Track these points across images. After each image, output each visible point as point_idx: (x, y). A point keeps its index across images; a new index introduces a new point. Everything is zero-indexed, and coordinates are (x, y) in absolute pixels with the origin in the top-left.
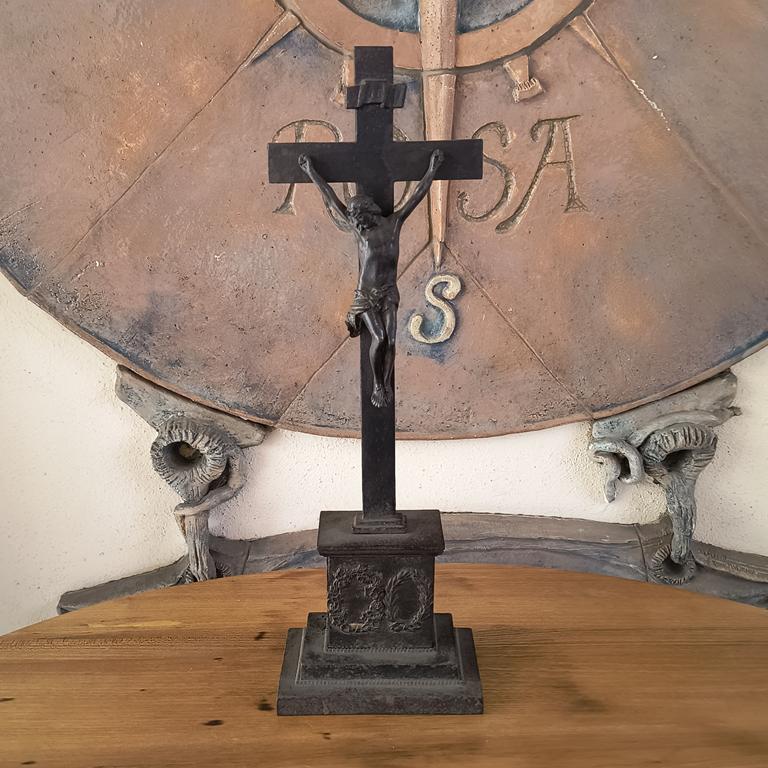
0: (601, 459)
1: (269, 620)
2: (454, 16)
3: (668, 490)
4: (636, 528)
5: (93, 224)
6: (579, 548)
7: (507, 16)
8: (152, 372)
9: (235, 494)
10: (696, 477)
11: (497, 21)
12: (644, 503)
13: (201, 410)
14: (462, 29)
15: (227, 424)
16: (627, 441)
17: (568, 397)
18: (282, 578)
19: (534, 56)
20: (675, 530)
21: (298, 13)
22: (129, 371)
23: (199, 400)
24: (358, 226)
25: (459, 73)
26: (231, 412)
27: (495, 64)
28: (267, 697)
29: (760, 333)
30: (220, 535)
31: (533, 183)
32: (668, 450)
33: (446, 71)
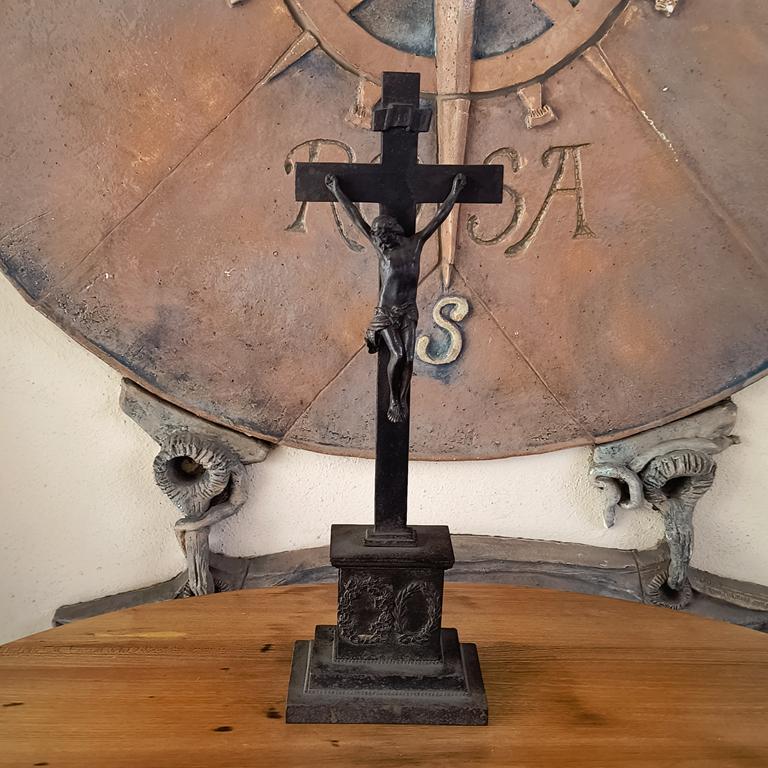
0: (602, 484)
1: (275, 633)
2: (470, 42)
3: (667, 516)
4: (634, 554)
5: (104, 236)
6: (578, 573)
7: (523, 44)
8: (158, 387)
9: (236, 511)
10: (694, 503)
11: (512, 48)
12: (643, 529)
13: (205, 425)
14: (478, 55)
15: (231, 440)
16: (628, 466)
17: (571, 421)
18: (286, 592)
19: (547, 84)
20: (672, 556)
21: (317, 34)
22: (135, 384)
23: (204, 415)
24: (381, 245)
25: (474, 99)
26: (235, 428)
27: (508, 90)
28: (275, 706)
29: (760, 363)
30: (219, 551)
31: (543, 209)
32: (668, 476)
33: (461, 95)
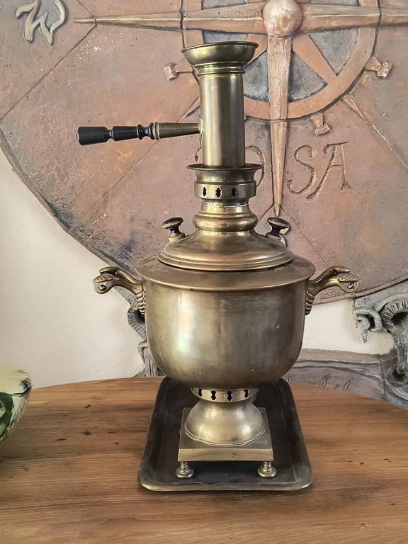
0: (360, 318)
3: (395, 335)
4: (378, 356)
5: (104, 195)
6: (349, 366)
7: (312, 94)
11: (307, 96)
14: (290, 100)
16: (373, 308)
19: (325, 113)
25: (289, 122)
27: (306, 117)
31: (325, 176)
32: (395, 312)
33: (283, 120)
